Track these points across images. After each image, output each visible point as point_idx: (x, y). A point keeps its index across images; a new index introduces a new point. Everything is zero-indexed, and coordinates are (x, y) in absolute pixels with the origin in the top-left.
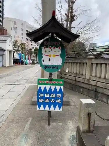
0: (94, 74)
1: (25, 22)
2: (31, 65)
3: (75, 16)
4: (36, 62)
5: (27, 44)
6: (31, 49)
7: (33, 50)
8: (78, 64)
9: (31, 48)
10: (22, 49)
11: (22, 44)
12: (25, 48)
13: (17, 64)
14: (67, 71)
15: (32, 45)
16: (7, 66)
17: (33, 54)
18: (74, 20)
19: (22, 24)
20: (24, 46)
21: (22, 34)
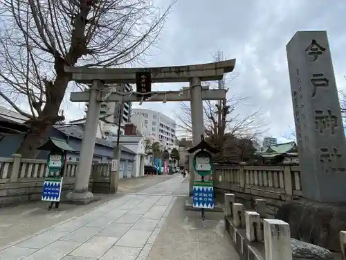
0: (248, 182)
1: (159, 113)
2: (167, 175)
3: (229, 107)
4: (174, 170)
5: (161, 144)
6: (166, 151)
7: (170, 152)
8: (231, 171)
9: (167, 149)
10: (154, 151)
11: (155, 144)
12: (158, 150)
13: (149, 174)
14: (220, 180)
15: (167, 144)
16: (137, 176)
17: (170, 159)
18: (228, 113)
19: (154, 117)
20: (158, 146)
21: (153, 129)
